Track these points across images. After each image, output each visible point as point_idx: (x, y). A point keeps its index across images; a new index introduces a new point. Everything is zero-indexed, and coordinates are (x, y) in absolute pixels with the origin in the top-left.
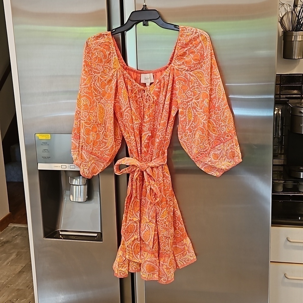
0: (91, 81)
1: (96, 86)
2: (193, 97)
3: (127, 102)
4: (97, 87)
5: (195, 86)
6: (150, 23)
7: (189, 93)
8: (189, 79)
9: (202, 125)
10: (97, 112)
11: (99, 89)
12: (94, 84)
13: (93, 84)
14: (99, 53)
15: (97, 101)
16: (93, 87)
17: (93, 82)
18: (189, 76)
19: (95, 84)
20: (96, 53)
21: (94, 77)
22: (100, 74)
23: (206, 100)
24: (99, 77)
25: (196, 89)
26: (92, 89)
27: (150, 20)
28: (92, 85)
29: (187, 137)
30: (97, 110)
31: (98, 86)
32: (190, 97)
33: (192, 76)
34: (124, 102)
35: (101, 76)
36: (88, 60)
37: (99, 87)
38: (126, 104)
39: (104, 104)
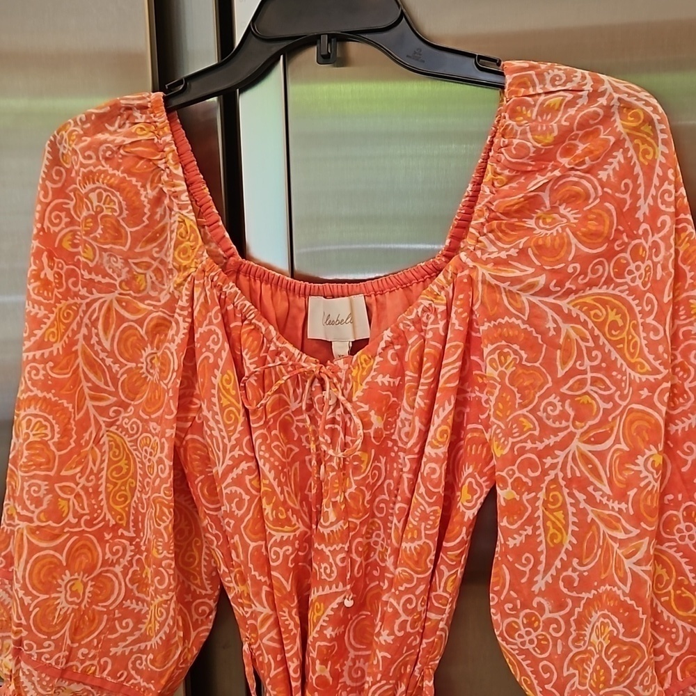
0: (74, 326)
1: (97, 348)
2: (572, 428)
3: (236, 435)
4: (102, 355)
5: (585, 372)
6: (354, 48)
7: (549, 408)
8: (552, 333)
9: (627, 590)
10: (100, 470)
11: (109, 361)
12: (87, 338)
13: (82, 342)
14: (105, 194)
15: (101, 419)
16: (84, 353)
17: (84, 331)
18: (555, 321)
19: (94, 340)
20: (93, 196)
21: (89, 305)
22: (116, 294)
23: (648, 453)
24: (109, 309)
25: (588, 388)
26: (80, 360)
27: (356, 35)
28: (76, 342)
29: (539, 631)
30: (102, 461)
31: (104, 350)
32: (557, 425)
33: (568, 318)
34: (224, 434)
35: (119, 301)
36: (57, 229)
37: (111, 354)
38: (233, 442)
39: (132, 436)
